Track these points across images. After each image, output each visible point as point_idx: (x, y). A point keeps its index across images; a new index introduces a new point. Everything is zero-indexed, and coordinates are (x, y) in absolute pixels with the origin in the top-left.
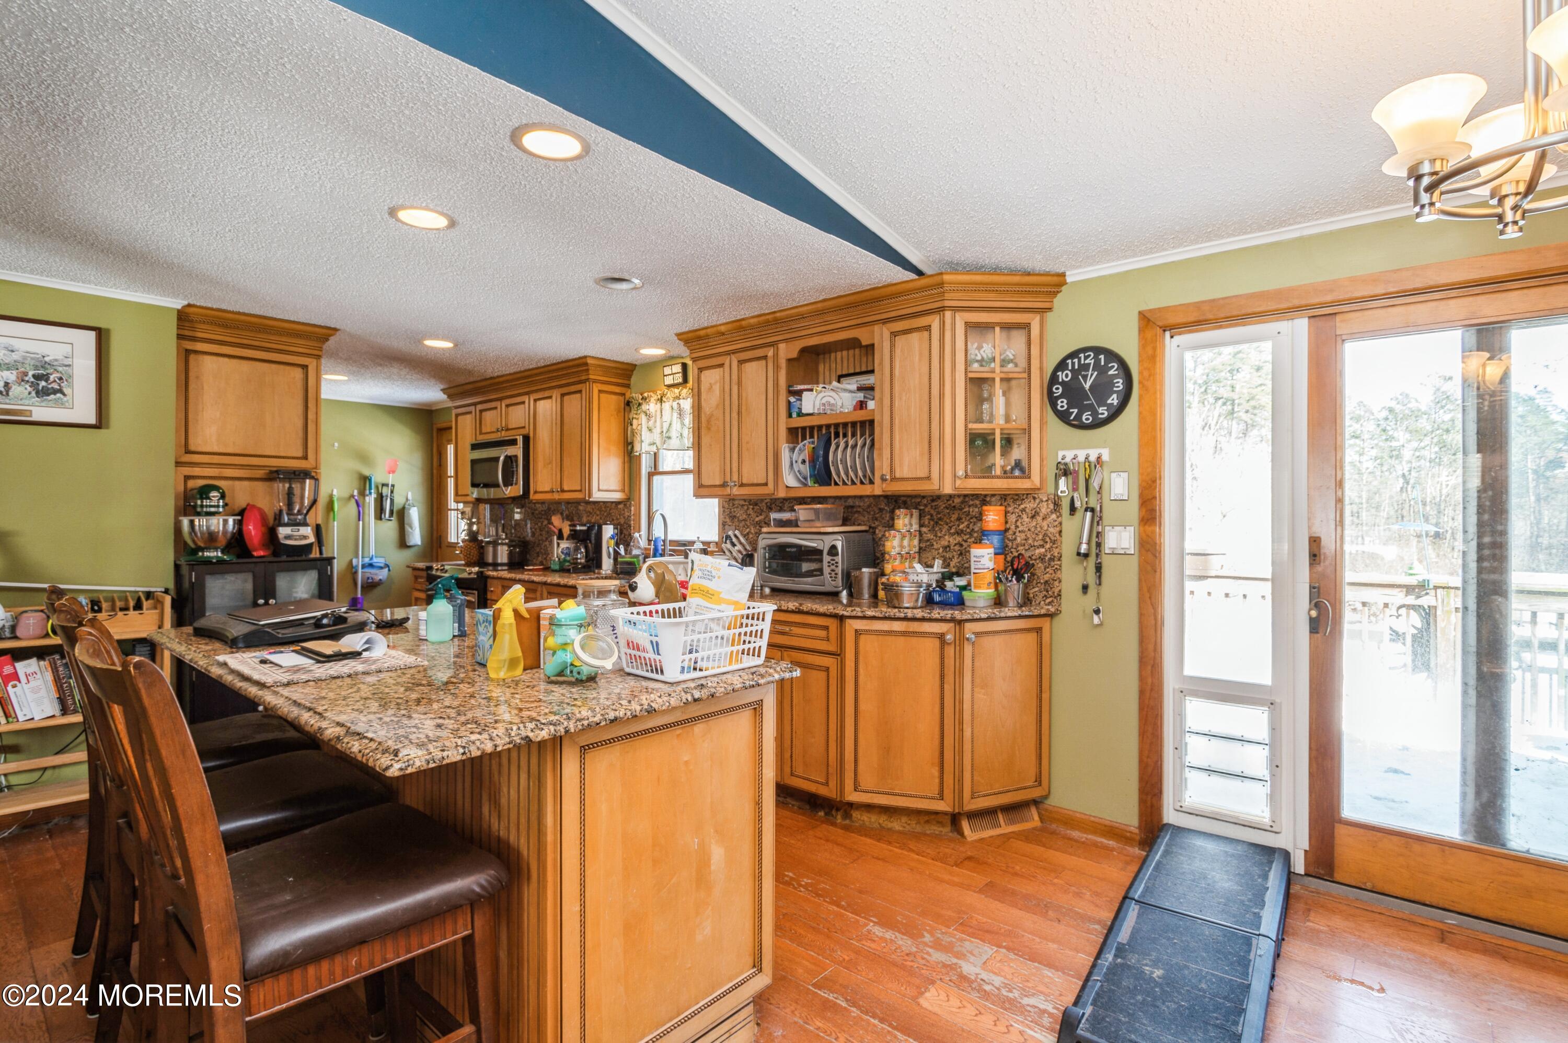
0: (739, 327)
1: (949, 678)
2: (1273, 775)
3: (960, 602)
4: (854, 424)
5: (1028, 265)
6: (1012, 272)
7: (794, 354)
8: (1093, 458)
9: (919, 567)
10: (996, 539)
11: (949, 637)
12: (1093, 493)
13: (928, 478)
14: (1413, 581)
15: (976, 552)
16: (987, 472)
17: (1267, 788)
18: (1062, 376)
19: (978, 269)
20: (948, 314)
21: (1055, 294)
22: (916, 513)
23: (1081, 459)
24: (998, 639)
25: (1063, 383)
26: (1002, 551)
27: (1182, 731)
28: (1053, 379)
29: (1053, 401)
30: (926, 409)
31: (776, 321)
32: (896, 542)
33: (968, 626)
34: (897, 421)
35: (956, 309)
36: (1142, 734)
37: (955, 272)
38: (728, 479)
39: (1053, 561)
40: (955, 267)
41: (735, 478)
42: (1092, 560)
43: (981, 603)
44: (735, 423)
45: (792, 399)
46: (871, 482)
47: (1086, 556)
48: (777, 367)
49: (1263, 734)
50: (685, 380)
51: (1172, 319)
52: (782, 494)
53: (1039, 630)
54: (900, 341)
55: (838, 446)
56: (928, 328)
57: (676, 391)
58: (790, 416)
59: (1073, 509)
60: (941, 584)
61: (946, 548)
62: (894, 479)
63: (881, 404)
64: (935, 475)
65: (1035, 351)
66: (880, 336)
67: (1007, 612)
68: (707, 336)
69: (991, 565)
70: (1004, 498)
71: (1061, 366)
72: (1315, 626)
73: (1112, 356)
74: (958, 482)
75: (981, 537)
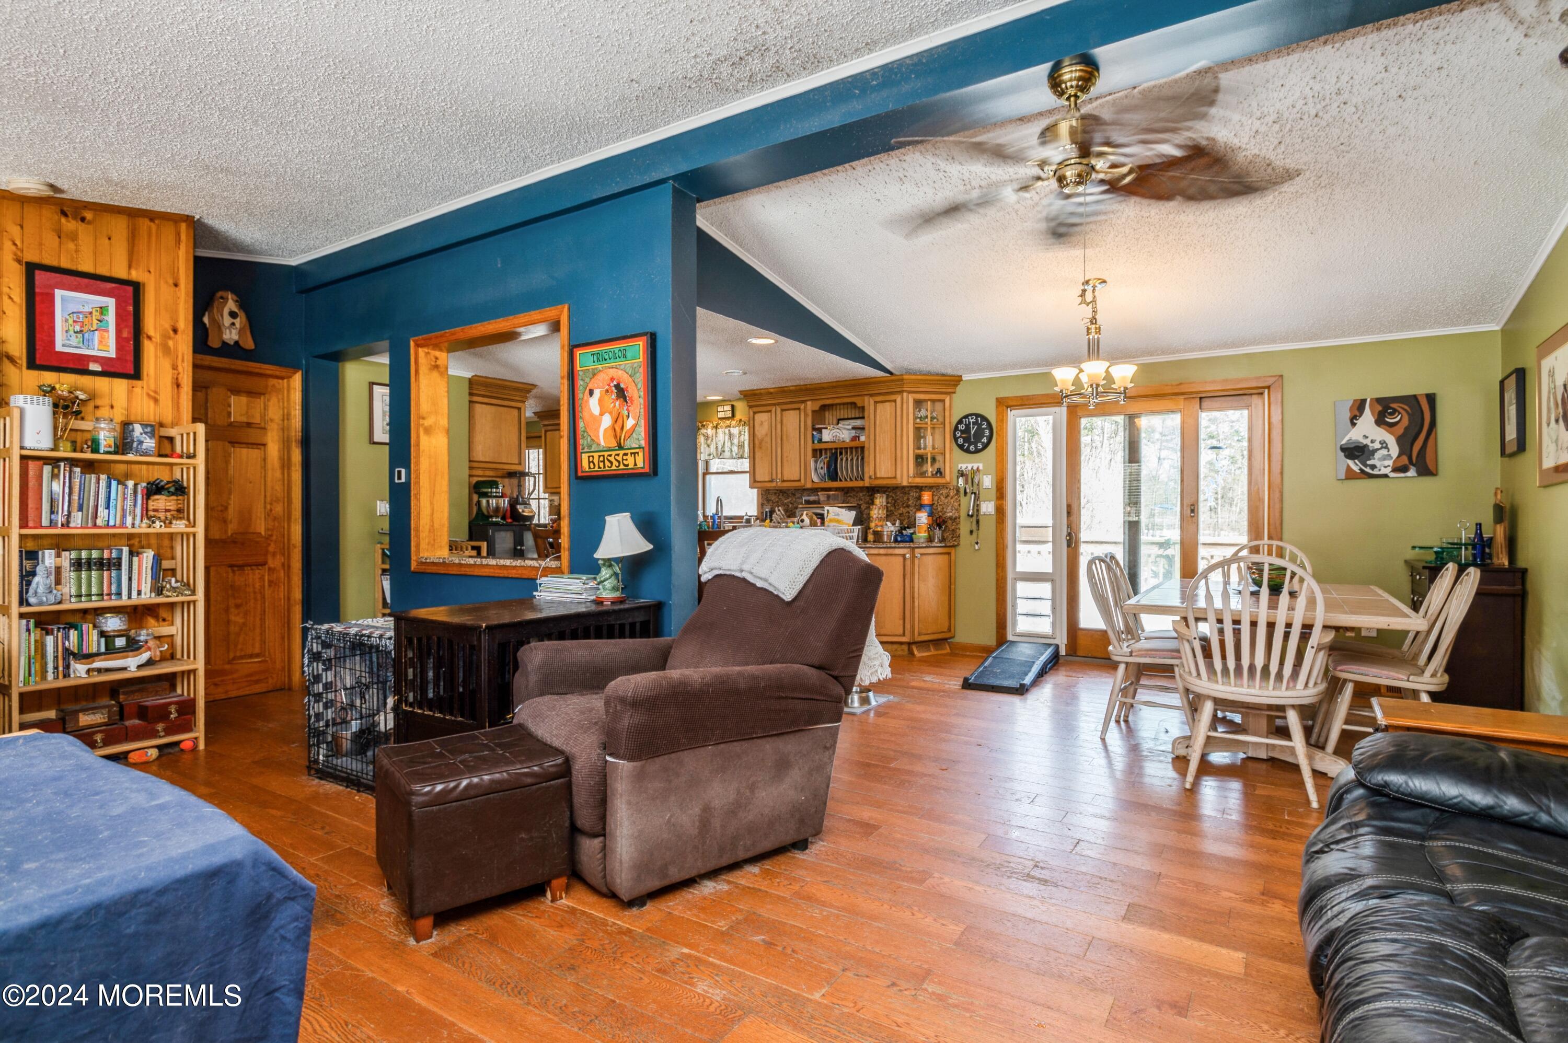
0: (782, 391)
1: (908, 576)
2: (1053, 613)
3: (911, 540)
4: (851, 448)
5: (943, 371)
6: (937, 375)
7: (817, 408)
8: (975, 468)
9: (889, 523)
10: (928, 509)
11: (908, 556)
12: (975, 486)
13: (895, 478)
14: (1162, 540)
15: (919, 515)
16: (923, 474)
17: (1051, 619)
18: (960, 427)
19: (921, 373)
20: (905, 394)
21: (957, 385)
22: (885, 496)
23: (970, 468)
24: (930, 558)
25: (961, 431)
26: (931, 515)
27: (1015, 598)
28: (956, 428)
29: (956, 439)
30: (893, 442)
31: (807, 390)
32: (876, 512)
33: (917, 550)
34: (877, 448)
35: (909, 392)
36: (998, 600)
37: (910, 374)
38: (774, 477)
39: (955, 520)
40: (909, 372)
41: (779, 476)
42: (974, 518)
43: (922, 540)
44: (779, 445)
45: (815, 433)
46: (862, 479)
47: (972, 516)
48: (806, 415)
49: (1049, 595)
50: (733, 415)
51: (1011, 403)
52: (809, 485)
53: (949, 554)
54: (879, 406)
55: (842, 460)
56: (895, 401)
57: (728, 422)
58: (813, 442)
59: (966, 493)
60: (900, 532)
61: (901, 514)
62: (876, 478)
63: (868, 437)
64: (899, 476)
65: (947, 414)
66: (869, 402)
67: (934, 544)
68: (761, 394)
69: (926, 521)
70: (930, 488)
71: (960, 422)
72: (1069, 546)
73: (984, 419)
74: (910, 480)
75: (920, 507)
